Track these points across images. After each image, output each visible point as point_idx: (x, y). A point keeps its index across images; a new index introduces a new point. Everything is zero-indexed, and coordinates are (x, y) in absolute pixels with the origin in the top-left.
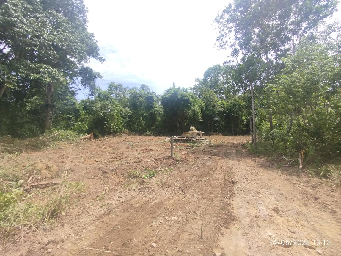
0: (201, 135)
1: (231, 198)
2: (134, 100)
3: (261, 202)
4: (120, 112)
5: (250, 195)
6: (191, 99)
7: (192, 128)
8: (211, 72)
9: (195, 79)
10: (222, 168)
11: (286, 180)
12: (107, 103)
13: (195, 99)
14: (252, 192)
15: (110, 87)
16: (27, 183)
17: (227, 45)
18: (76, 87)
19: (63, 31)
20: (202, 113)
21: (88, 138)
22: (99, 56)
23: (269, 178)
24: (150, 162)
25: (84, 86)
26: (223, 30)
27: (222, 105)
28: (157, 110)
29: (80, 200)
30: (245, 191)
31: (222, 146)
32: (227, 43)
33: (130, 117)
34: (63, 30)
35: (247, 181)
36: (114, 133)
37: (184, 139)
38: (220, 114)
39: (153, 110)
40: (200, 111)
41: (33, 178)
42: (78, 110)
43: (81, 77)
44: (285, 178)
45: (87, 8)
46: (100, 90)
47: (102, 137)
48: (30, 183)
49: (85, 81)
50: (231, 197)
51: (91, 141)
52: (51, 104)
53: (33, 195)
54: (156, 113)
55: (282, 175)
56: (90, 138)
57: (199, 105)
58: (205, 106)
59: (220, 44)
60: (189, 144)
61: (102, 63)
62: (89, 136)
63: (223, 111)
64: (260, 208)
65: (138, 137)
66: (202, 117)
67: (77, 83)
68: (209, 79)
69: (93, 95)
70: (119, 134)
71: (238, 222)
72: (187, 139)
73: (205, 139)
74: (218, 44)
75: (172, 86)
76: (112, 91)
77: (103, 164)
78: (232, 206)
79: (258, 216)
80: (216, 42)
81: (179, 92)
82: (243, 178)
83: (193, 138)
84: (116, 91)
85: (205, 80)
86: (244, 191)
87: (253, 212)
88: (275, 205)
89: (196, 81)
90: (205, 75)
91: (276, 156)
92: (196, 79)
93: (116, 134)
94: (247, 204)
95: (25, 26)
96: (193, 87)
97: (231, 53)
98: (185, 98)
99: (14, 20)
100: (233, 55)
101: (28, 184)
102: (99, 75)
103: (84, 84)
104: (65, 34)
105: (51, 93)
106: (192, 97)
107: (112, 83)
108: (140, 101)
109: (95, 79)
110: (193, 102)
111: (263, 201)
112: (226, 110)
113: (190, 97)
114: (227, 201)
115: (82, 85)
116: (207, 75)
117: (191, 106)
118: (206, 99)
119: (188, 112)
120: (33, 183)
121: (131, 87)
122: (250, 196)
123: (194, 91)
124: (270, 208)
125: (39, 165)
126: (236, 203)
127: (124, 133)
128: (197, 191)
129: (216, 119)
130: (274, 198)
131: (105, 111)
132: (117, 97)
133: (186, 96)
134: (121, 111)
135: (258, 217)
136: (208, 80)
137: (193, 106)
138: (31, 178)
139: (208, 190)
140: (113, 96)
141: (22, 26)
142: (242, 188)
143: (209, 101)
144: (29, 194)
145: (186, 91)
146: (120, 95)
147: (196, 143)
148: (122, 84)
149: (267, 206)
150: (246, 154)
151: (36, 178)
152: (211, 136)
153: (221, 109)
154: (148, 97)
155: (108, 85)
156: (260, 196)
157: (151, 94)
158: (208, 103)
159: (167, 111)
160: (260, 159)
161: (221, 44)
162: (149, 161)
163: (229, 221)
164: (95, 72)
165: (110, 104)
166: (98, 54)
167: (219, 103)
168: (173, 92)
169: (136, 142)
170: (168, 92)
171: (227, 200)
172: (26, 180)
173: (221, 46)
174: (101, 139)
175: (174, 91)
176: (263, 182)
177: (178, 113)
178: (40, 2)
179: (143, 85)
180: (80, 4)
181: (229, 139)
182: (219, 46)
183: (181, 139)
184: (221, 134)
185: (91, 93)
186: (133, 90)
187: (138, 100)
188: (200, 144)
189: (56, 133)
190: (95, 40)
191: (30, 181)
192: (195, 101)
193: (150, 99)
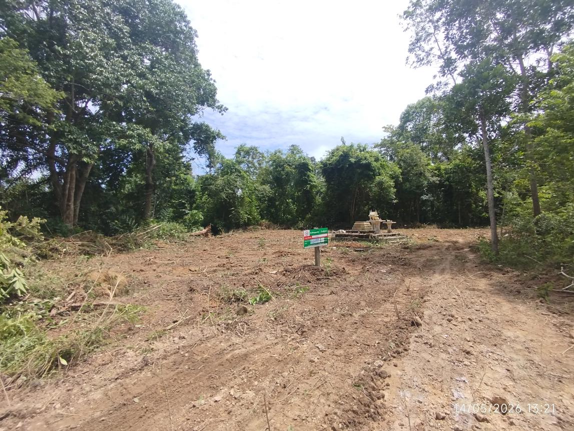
0: (390, 227)
1: (395, 361)
2: (277, 171)
3: (463, 379)
4: (253, 191)
5: (444, 356)
6: (374, 164)
7: (373, 214)
8: (414, 112)
9: (383, 128)
10: (408, 290)
11: (554, 325)
12: (232, 177)
13: (383, 163)
14: (450, 350)
15: (238, 153)
16: (64, 303)
17: (432, 55)
18: (187, 155)
19: (160, 72)
20: (395, 187)
21: (203, 234)
22: (217, 104)
23: (508, 319)
24: (276, 274)
25: (200, 153)
26: (423, 29)
27: (435, 172)
28: (315, 187)
29: (128, 336)
30: (434, 346)
31: (431, 247)
32: (432, 52)
33: (271, 200)
34: (161, 70)
35: (449, 321)
36: (245, 226)
37: (357, 234)
38: (432, 187)
39: (309, 186)
40: (392, 184)
41: (75, 294)
42: (194, 191)
43: (195, 140)
44: (554, 321)
45: (196, 31)
46: (223, 158)
47: (225, 232)
48: (69, 302)
49: (201, 146)
50: (394, 357)
51: (206, 239)
52: (153, 183)
53: (66, 322)
54: (314, 190)
55: (549, 313)
56: (206, 235)
57: (390, 173)
58: (402, 174)
59: (417, 56)
60: (364, 244)
61: (222, 114)
62: (204, 231)
63: (438, 182)
64: (456, 394)
65: (283, 232)
66: (397, 194)
67: (188, 150)
68: (411, 126)
69: (212, 167)
70: (253, 228)
71: (384, 424)
72: (362, 234)
73: (399, 234)
74: (413, 58)
75: (341, 144)
76: (241, 159)
77: (200, 275)
78: (387, 380)
79: (444, 415)
80: (408, 54)
81: (352, 152)
82: (444, 315)
83: (373, 232)
84: (248, 158)
85: (402, 127)
86: (431, 346)
87: (434, 401)
88: (503, 391)
89: (385, 131)
90: (402, 119)
91: (541, 270)
92: (386, 128)
93: (248, 228)
94: (426, 380)
95: (104, 71)
96: (380, 142)
97: (439, 69)
98: (364, 162)
99: (90, 63)
100: (444, 72)
101: (66, 304)
102: (219, 135)
103: (199, 150)
104: (163, 75)
105: (152, 168)
106: (377, 160)
107: (241, 146)
108: (287, 172)
109: (214, 141)
110: (379, 169)
111: (472, 376)
112: (445, 181)
113: (373, 159)
114: (380, 366)
115: (196, 152)
116: (406, 117)
117: (375, 175)
118: (404, 162)
119: (370, 187)
120: (74, 302)
121: (273, 151)
122: (443, 359)
123: (382, 149)
124: (484, 398)
125: (94, 274)
126: (400, 373)
127: (261, 225)
128: (330, 337)
129: (424, 197)
130: (505, 371)
131: (230, 191)
132: (249, 167)
133: (366, 159)
134: (255, 189)
135: (443, 418)
136: (409, 127)
137: (380, 175)
138: (73, 294)
139: (354, 337)
140: (243, 167)
141: (102, 71)
142: (431, 337)
143: (409, 165)
144: (62, 321)
145: (364, 149)
146: (254, 165)
147: (377, 241)
148: (256, 146)
149: (477, 391)
150: (474, 263)
151: (81, 295)
152: (413, 230)
153: (435, 179)
154: (299, 165)
155: (236, 150)
156: (466, 362)
157: (304, 159)
158: (409, 169)
159: (332, 186)
160: (503, 274)
161: (420, 57)
162: (275, 272)
163: (362, 420)
164: (213, 130)
165: (238, 179)
166: (215, 101)
167: (429, 167)
168: (341, 153)
169: (274, 240)
170: (333, 153)
171: (382, 363)
172: (64, 298)
173: (421, 60)
174: (224, 234)
175: (343, 152)
176: (489, 327)
177: (351, 189)
178: (129, 33)
179: (293, 146)
180: (186, 26)
181: (450, 235)
182: (416, 60)
183: (350, 234)
184: (435, 226)
185: (210, 164)
186: (275, 154)
187: (283, 170)
188: (386, 243)
189: (154, 226)
190: (211, 79)
191: (71, 299)
192: (382, 166)
193: (304, 168)
